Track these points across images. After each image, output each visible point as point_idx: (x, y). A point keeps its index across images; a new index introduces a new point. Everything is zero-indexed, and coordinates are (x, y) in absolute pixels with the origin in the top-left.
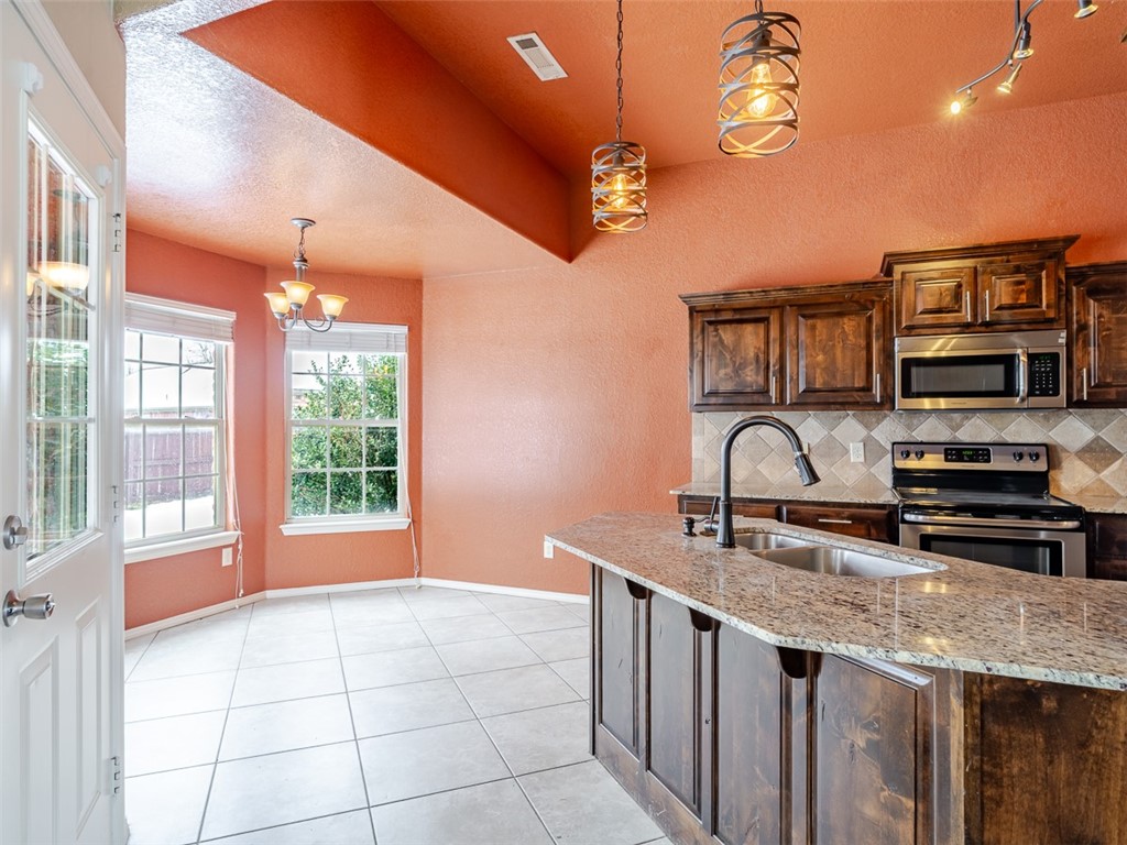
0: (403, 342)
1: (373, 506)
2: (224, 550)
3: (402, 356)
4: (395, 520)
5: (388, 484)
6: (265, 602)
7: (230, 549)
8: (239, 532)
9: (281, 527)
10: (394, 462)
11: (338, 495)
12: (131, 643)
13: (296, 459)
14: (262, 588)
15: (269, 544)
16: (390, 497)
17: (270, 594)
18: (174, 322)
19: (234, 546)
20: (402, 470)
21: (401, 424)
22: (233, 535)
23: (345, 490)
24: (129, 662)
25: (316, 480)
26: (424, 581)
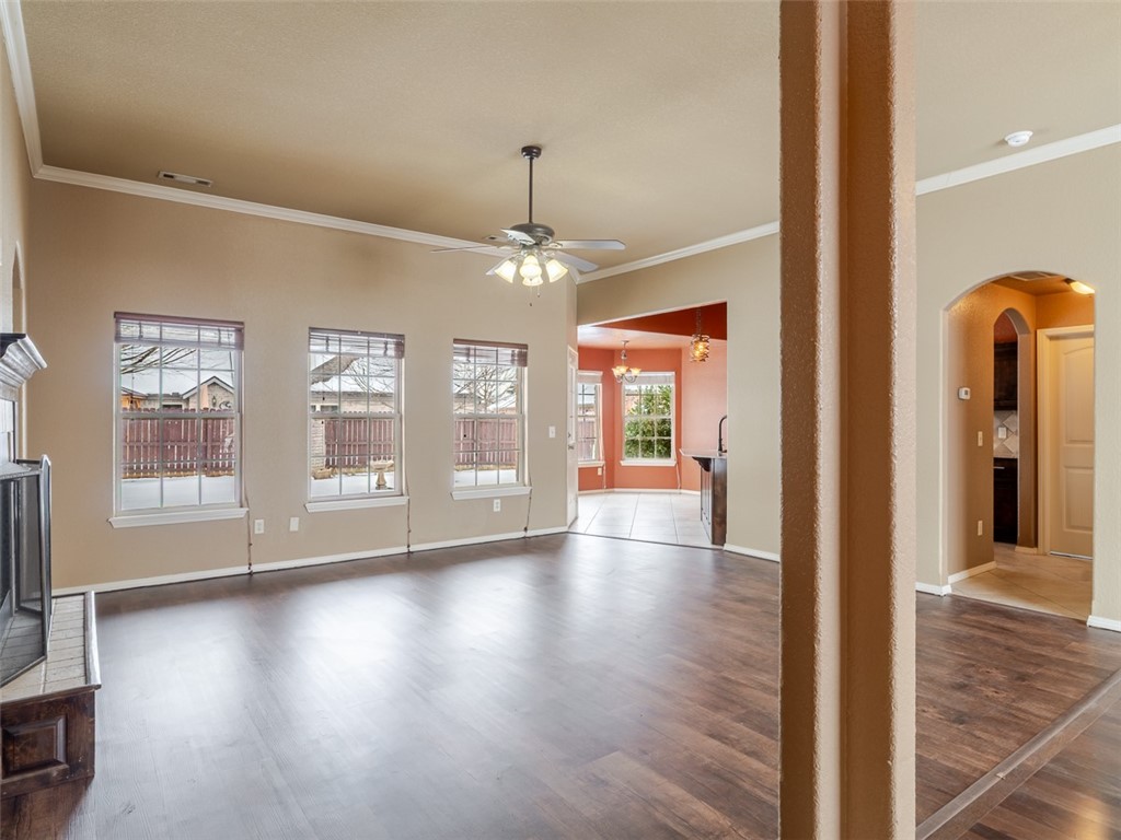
0: (673, 379)
1: (661, 454)
2: (599, 469)
3: (673, 385)
4: (670, 462)
5: (667, 444)
6: (614, 492)
7: (601, 468)
8: (605, 462)
9: (620, 462)
10: (669, 434)
11: (644, 451)
12: (580, 495)
13: (628, 433)
14: (613, 487)
15: (616, 471)
16: (668, 454)
17: (616, 490)
19: (603, 467)
20: (673, 438)
21: (672, 417)
22: (602, 463)
23: (648, 447)
24: (580, 499)
25: (635, 443)
26: (683, 491)
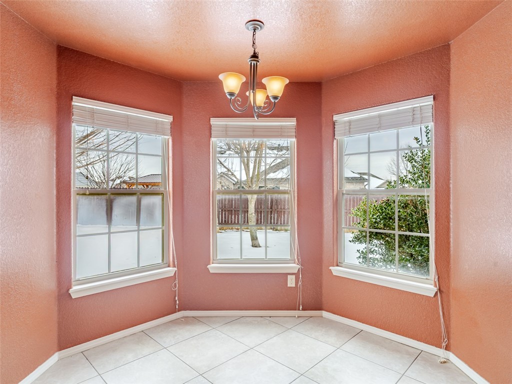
2: (289, 277)
7: (294, 277)
8: (299, 266)
9: (331, 268)
10: (426, 229)
17: (325, 314)
18: (253, 131)
19: (297, 275)
22: (295, 267)
